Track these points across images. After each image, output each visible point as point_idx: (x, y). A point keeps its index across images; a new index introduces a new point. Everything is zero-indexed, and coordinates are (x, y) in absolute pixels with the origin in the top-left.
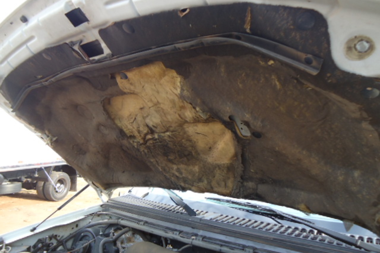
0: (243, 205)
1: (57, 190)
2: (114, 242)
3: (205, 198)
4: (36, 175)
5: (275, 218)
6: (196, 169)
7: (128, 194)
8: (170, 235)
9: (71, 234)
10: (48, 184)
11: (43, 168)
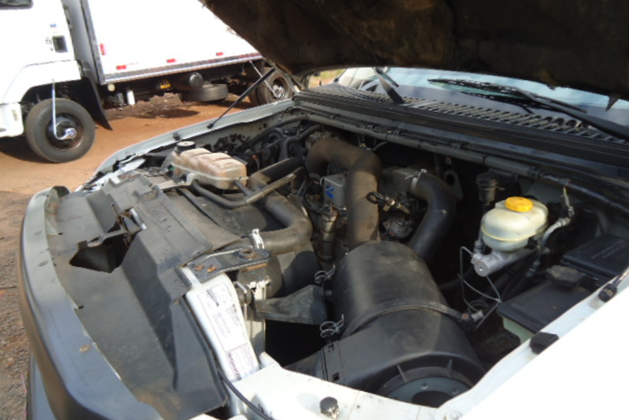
0: (478, 88)
1: (275, 95)
2: (303, 141)
3: (429, 80)
4: (244, 74)
5: (528, 107)
6: (392, 24)
7: (334, 84)
8: (362, 130)
9: (258, 136)
10: (261, 86)
11: (251, 62)
